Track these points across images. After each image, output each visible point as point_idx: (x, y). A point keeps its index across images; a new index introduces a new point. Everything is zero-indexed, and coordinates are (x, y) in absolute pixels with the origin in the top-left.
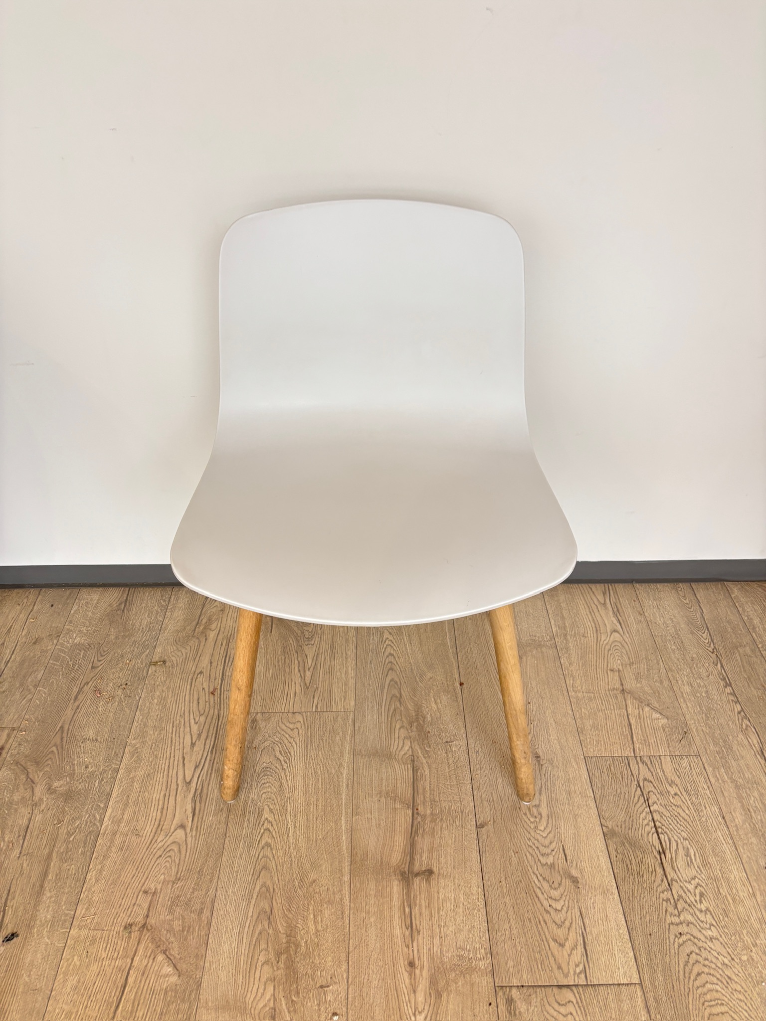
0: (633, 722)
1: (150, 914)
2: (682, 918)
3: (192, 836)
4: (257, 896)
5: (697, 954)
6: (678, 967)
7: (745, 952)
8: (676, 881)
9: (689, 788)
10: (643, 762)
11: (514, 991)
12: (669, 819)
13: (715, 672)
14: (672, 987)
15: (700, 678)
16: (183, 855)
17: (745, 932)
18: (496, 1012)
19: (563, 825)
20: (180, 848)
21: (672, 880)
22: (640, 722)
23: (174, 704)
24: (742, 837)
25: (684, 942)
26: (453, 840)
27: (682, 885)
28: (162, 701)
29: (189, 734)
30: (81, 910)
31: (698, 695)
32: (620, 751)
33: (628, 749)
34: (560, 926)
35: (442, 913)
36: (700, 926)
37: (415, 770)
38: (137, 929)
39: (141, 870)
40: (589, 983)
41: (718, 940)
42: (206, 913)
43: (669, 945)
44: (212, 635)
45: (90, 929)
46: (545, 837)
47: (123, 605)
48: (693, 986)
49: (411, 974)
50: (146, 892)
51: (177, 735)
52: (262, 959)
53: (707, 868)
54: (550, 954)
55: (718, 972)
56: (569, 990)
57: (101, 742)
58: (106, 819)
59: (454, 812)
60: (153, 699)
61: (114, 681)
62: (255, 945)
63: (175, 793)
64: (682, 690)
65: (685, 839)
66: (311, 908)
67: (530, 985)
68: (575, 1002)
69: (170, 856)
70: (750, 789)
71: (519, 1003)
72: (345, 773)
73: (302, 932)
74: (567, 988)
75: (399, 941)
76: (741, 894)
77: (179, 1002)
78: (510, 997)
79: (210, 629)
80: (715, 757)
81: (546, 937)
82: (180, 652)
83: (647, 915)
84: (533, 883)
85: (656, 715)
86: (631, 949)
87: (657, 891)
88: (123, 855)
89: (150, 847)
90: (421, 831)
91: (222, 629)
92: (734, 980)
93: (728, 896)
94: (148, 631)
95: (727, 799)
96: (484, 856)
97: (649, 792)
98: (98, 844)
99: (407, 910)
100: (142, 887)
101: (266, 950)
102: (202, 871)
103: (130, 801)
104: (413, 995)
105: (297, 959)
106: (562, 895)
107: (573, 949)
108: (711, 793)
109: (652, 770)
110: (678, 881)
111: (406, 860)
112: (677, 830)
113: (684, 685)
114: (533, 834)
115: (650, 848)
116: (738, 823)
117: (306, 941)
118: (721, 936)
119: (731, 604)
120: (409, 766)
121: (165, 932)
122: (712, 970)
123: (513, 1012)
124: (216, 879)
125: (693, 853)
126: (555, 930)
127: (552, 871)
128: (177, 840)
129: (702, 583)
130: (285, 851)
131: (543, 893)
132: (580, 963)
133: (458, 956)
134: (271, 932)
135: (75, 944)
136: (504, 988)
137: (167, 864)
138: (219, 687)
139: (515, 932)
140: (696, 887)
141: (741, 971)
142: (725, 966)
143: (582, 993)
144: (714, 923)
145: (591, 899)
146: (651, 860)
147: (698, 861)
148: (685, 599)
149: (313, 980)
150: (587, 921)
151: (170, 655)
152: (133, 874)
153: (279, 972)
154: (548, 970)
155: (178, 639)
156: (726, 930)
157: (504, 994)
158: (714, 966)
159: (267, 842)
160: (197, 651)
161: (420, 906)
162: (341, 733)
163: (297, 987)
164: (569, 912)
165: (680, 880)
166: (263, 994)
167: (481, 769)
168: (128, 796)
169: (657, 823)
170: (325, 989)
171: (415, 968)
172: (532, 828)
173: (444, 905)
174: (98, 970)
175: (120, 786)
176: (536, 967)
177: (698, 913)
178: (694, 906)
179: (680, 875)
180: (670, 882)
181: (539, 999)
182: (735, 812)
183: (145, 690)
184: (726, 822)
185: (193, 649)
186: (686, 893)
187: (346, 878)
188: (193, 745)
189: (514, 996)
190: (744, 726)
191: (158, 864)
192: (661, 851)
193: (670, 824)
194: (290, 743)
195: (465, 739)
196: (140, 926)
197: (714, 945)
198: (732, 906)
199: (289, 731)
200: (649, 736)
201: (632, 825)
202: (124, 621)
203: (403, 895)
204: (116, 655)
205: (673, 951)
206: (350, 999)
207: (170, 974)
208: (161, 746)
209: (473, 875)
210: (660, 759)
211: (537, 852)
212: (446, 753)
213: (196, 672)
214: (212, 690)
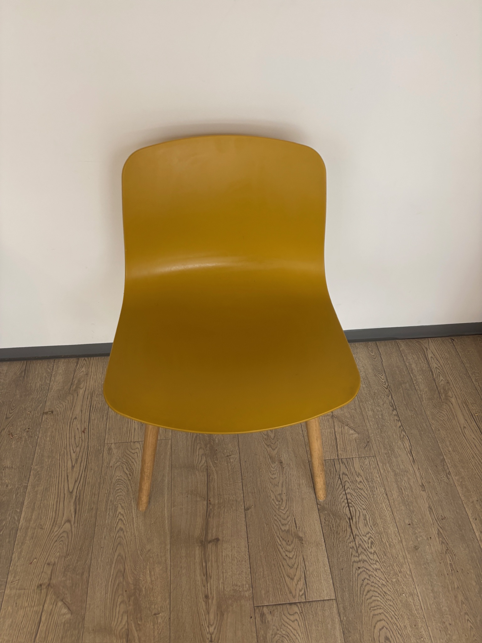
0: (338, 437)
1: (52, 578)
2: (360, 558)
3: (75, 527)
4: (116, 562)
5: (368, 579)
6: (357, 588)
7: (394, 577)
8: (358, 536)
9: (368, 477)
10: (343, 463)
11: (265, 608)
12: (356, 498)
13: (388, 402)
14: (353, 599)
15: (379, 406)
16: (70, 539)
17: (395, 564)
18: (255, 622)
19: (295, 505)
20: (68, 535)
21: (356, 535)
22: (342, 437)
23: (60, 441)
24: (396, 506)
25: (361, 572)
26: (231, 519)
27: (361, 537)
28: (52, 439)
29: (70, 460)
30: (10, 578)
31: (377, 417)
32: (329, 456)
33: (334, 455)
34: (291, 568)
35: (224, 565)
36: (370, 562)
37: (208, 476)
38: (45, 587)
39: (45, 551)
40: (307, 601)
41: (380, 570)
42: (86, 574)
43: (353, 575)
44: (81, 392)
45: (17, 589)
46: (284, 514)
47: (23, 373)
48: (365, 599)
49: (207, 603)
50: (49, 564)
51: (63, 461)
52: (120, 600)
53: (376, 527)
54: (285, 584)
55: (379, 589)
56: (296, 605)
57: (15, 469)
58: (21, 519)
59: (231, 501)
60: (46, 438)
61: (21, 427)
62: (115, 592)
63: (63, 500)
64: (367, 414)
65: (364, 509)
66: (148, 567)
67: (274, 604)
68: (299, 613)
69: (62, 541)
70: (402, 476)
71: (267, 615)
72: (166, 480)
73: (143, 582)
74: (295, 604)
75: (200, 583)
76: (394, 541)
77: (72, 630)
78: (262, 613)
79: (80, 388)
80: (384, 456)
81: (283, 574)
82: (62, 405)
83: (341, 557)
84: (277, 542)
85: (352, 432)
86: (331, 579)
87: (347, 542)
88: (34, 542)
89: (50, 536)
90: (212, 515)
91: (87, 387)
92: (387, 594)
93: (387, 543)
94: (41, 391)
95: (389, 483)
96: (249, 528)
97: (345, 482)
98: (17, 536)
99: (204, 564)
100: (46, 561)
101: (122, 595)
102: (82, 549)
103: (36, 507)
104: (207, 615)
105: (141, 599)
106: (293, 548)
107: (298, 581)
108: (380, 480)
109: (348, 467)
110: (359, 535)
111: (203, 534)
112: (360, 504)
113: (369, 411)
114: (277, 512)
115: (344, 516)
116: (395, 497)
117: (145, 588)
118: (381, 567)
119: (400, 355)
120: (205, 473)
121: (62, 588)
122: (376, 588)
123: (264, 621)
124: (91, 553)
125: (368, 517)
126: (289, 569)
127: (288, 534)
128: (65, 530)
129: (383, 341)
130: (131, 532)
131: (282, 548)
132: (302, 589)
133: (233, 590)
134: (124, 584)
135: (8, 599)
136: (259, 607)
137: (61, 546)
138: (87, 427)
139: (266, 573)
140: (369, 539)
141: (392, 588)
142: (383, 585)
143: (303, 607)
144: (378, 560)
145: (309, 550)
146: (344, 524)
147: (370, 523)
148: (372, 353)
149: (150, 611)
150: (307, 563)
151: (56, 407)
152: (40, 553)
153: (130, 608)
154: (284, 595)
155: (60, 395)
156: (385, 564)
157: (259, 611)
158: (377, 586)
159: (120, 528)
160: (73, 402)
161: (212, 561)
162: (163, 454)
163: (141, 616)
164: (297, 560)
165: (360, 535)
166: (121, 622)
167: (248, 473)
168: (34, 504)
169: (349, 501)
170: (157, 616)
171: (209, 599)
172: (277, 508)
173: (226, 560)
174: (23, 614)
175: (29, 498)
176: (277, 593)
177: (369, 554)
178: (367, 550)
179: (360, 532)
180: (354, 536)
181: (279, 612)
182: (393, 491)
183: (41, 432)
184: (388, 497)
185: (69, 402)
186: (363, 542)
187: (168, 547)
188: (73, 467)
189: (265, 612)
190: (402, 436)
191: (55, 546)
192: (350, 517)
193: (356, 500)
194: (133, 462)
195: (238, 453)
196: (46, 585)
197: (378, 573)
198: (389, 549)
199: (131, 454)
200: (347, 445)
201: (335, 503)
202: (25, 384)
203: (202, 555)
204: (21, 409)
205: (354, 579)
206: (171, 621)
207: (66, 613)
208: (53, 469)
209: (243, 540)
210: (353, 460)
211: (280, 523)
212: (227, 463)
213: (73, 418)
214: (83, 429)
